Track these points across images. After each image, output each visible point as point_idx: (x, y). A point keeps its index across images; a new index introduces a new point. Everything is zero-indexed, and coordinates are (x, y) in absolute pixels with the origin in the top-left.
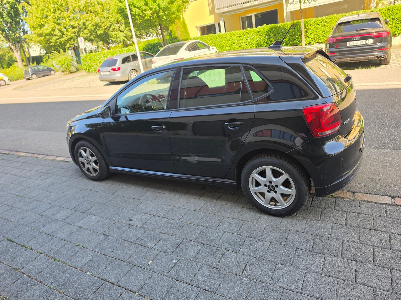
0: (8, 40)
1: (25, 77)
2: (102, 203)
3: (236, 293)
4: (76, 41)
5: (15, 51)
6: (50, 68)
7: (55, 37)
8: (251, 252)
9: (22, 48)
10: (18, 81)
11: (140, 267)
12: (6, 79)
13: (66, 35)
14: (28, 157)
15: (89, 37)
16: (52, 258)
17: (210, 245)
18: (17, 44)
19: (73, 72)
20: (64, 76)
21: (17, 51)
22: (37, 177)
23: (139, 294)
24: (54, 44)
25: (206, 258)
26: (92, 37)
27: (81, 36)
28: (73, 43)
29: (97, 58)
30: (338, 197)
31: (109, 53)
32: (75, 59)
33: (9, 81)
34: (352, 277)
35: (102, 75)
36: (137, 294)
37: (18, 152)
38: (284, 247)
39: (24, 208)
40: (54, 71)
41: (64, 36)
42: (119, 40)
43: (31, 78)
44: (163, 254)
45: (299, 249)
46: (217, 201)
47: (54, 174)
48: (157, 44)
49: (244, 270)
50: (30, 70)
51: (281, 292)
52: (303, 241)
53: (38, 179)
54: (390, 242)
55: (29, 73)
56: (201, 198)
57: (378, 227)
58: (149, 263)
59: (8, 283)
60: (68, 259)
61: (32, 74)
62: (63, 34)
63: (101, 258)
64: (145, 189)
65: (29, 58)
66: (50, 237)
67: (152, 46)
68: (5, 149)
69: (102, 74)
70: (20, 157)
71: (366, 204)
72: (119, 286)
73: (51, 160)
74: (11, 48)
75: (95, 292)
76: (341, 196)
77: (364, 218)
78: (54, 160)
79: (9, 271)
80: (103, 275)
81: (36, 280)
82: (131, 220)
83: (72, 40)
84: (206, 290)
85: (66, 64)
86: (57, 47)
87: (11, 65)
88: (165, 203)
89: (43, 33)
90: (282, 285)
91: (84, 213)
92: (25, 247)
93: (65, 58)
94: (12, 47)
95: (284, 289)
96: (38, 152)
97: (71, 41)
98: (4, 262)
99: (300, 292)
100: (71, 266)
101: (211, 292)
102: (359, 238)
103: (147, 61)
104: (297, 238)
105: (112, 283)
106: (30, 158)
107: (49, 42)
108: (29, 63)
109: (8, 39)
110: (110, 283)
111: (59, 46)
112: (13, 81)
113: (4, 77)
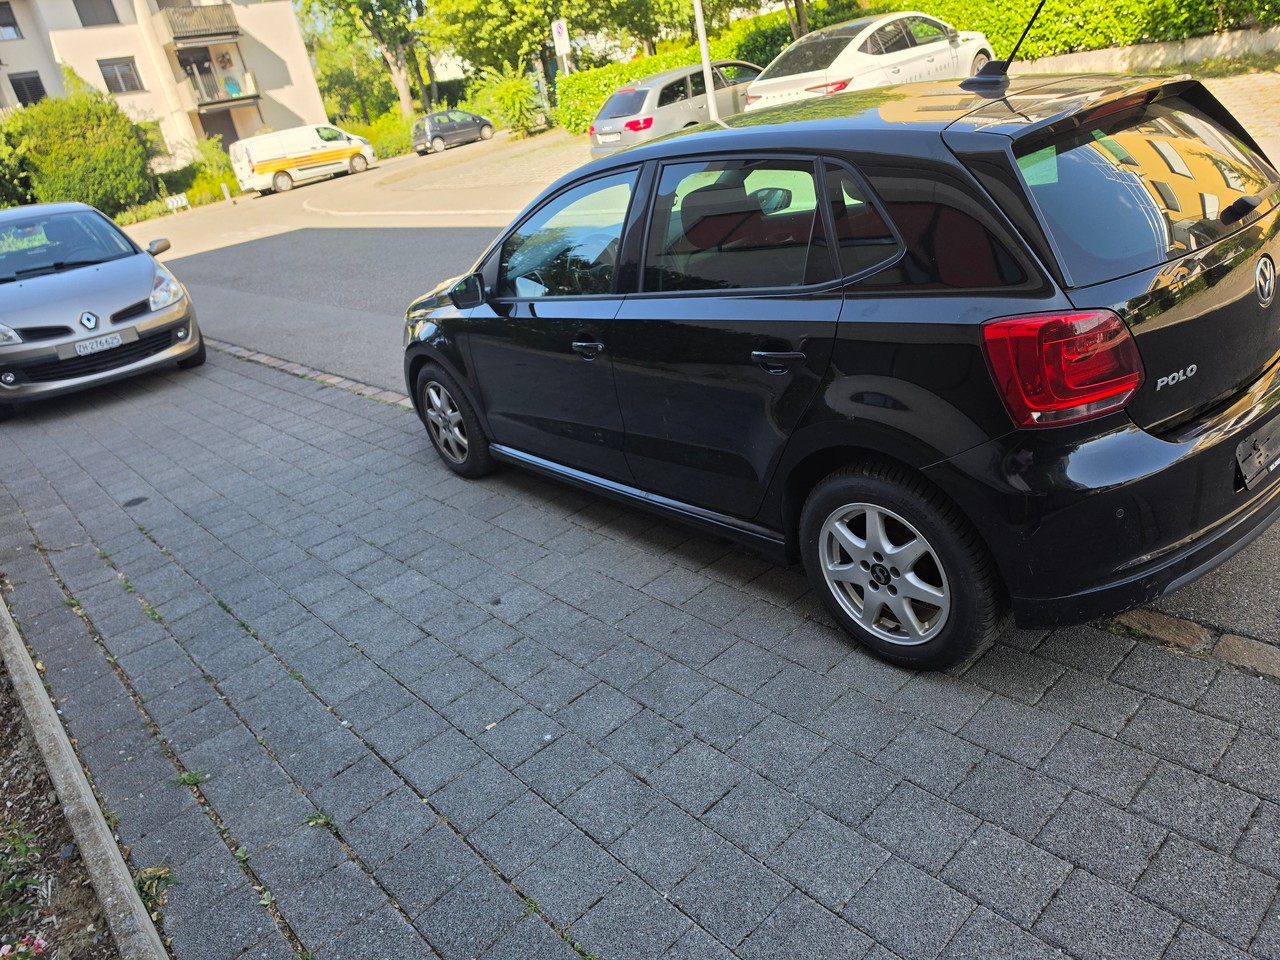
0: (377, 36)
1: (416, 147)
2: (452, 542)
3: (659, 861)
4: (546, 34)
5: (394, 69)
6: (480, 119)
7: (490, 21)
8: (761, 757)
9: (411, 58)
10: (398, 158)
11: (463, 733)
12: (367, 151)
13: (520, 15)
14: (342, 389)
15: (587, 15)
16: (287, 668)
17: (659, 712)
18: (401, 47)
19: (535, 133)
20: (510, 144)
21: (400, 69)
22: (340, 448)
23: (428, 803)
24: (487, 44)
25: (630, 747)
26: (594, 16)
27: (562, 14)
28: (537, 39)
29: (602, 88)
30: (1147, 638)
31: (636, 67)
32: (546, 88)
33: (376, 158)
34: (1028, 910)
35: (600, 142)
36: (425, 801)
37: (325, 373)
38: (866, 767)
39: (283, 529)
40: (490, 126)
41: (514, 17)
42: (679, 19)
43: (430, 148)
44: (530, 712)
45: (909, 781)
46: (744, 585)
47: (380, 444)
48: (782, 29)
49: (713, 805)
50: (427, 127)
51: (781, 894)
52: (936, 760)
53: (339, 454)
54: (1246, 830)
55: (425, 134)
56: (702, 571)
57: (1233, 769)
58: (488, 728)
59: (182, 709)
60: (319, 677)
61: (434, 138)
62: (513, 12)
63: (388, 690)
64: (569, 520)
65: (428, 89)
66: (304, 614)
67: (766, 38)
68: (301, 361)
69: (600, 139)
70: (325, 387)
71: (1241, 680)
72: (395, 772)
73: (389, 405)
74: (385, 60)
75: (339, 773)
76: (1164, 635)
77: (1199, 728)
78: (395, 405)
79: (193, 680)
80: (373, 736)
81: (238, 716)
82: (497, 602)
83: (536, 30)
84: (586, 834)
85: (517, 106)
86: (495, 53)
87: (387, 110)
88: (602, 570)
89: (458, 12)
90: (795, 874)
91: (402, 562)
92: (247, 629)
93: (515, 86)
94: (388, 56)
95: (796, 888)
96: (367, 379)
97: (532, 33)
98: (194, 655)
99: (837, 911)
100: (318, 698)
101: (598, 843)
102: (1138, 793)
103: (740, 94)
104: (923, 746)
105: (384, 760)
106: (344, 394)
107: (473, 39)
108: (431, 102)
109: (379, 33)
110: (381, 758)
111: (501, 51)
112: (386, 158)
113: (362, 147)
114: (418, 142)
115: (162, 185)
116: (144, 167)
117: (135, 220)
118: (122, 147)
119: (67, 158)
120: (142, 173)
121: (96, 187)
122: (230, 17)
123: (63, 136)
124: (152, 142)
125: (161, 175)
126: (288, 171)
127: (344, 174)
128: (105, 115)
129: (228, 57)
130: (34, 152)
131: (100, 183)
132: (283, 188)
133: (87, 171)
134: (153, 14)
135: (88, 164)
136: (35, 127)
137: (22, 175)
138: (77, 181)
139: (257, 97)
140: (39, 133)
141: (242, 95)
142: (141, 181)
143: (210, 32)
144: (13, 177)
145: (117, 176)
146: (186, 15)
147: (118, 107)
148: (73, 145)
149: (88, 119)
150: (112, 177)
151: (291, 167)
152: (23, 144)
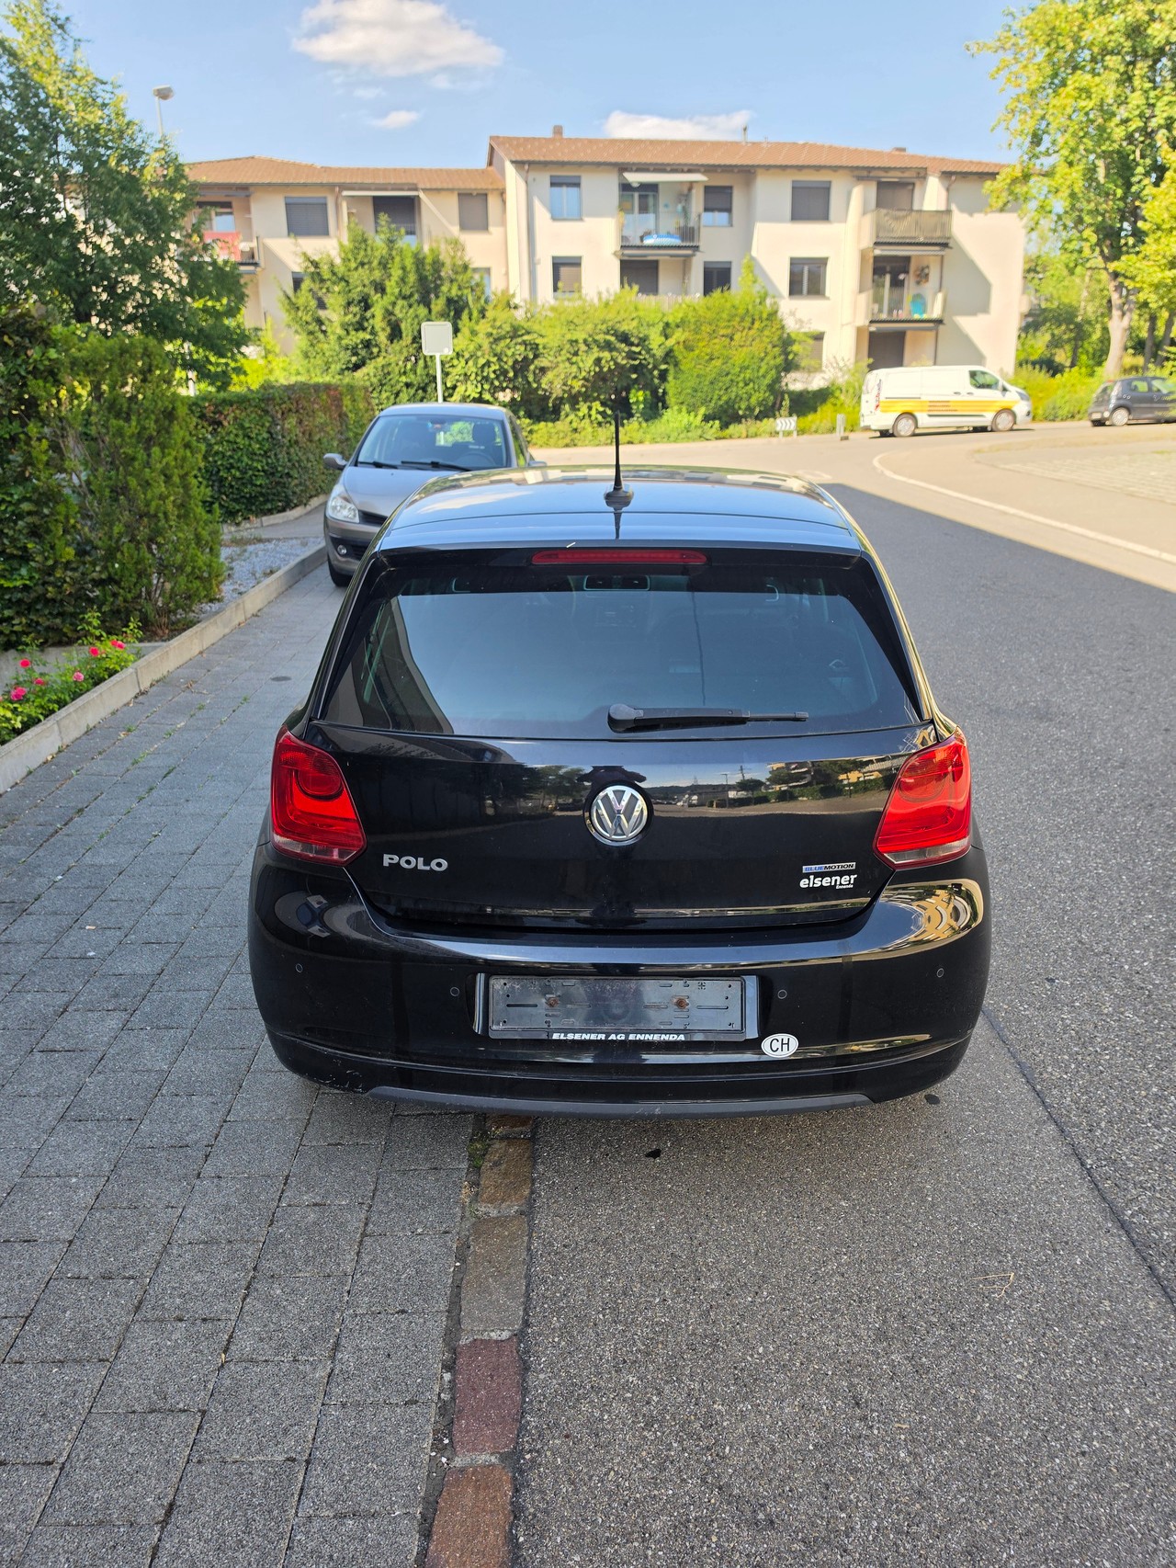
1: (1091, 414)
10: (1069, 424)
12: (1021, 408)
21: (1123, 315)
30: (476, 1170)
33: (1029, 418)
43: (1107, 419)
55: (1109, 400)
61: (1117, 408)
71: (440, 1251)
74: (1109, 301)
77: (330, 1249)
94: (1116, 296)
112: (1054, 420)
113: (1016, 402)
114: (1096, 409)
115: (786, 403)
116: (777, 380)
117: (744, 435)
118: (763, 355)
119: (707, 357)
120: (771, 387)
121: (722, 392)
122: (945, 226)
123: (713, 334)
124: (796, 355)
125: (791, 393)
126: (917, 414)
127: (983, 429)
128: (761, 318)
129: (926, 271)
130: (681, 347)
131: (726, 389)
132: (902, 433)
133: (720, 375)
134: (864, 213)
135: (724, 367)
136: (693, 320)
137: (663, 367)
138: (707, 383)
139: (939, 322)
140: (693, 327)
141: (925, 316)
142: (767, 394)
143: (917, 241)
144: (655, 367)
145: (746, 385)
146: (897, 218)
147: (776, 312)
148: (717, 345)
149: (742, 320)
150: (741, 384)
151: (922, 411)
152: (674, 337)
